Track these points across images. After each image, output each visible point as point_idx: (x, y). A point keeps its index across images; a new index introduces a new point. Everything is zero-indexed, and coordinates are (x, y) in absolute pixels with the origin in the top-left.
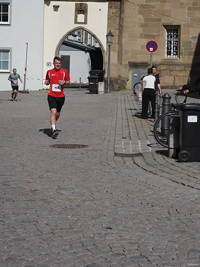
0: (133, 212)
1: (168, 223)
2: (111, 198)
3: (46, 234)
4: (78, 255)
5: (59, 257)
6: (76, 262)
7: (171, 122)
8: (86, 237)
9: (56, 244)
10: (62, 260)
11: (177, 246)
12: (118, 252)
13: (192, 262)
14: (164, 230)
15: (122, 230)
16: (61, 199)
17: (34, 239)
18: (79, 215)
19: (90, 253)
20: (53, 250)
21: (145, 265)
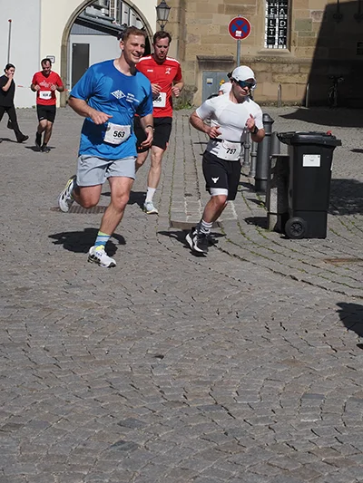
0: (203, 327)
1: (266, 346)
2: (162, 302)
3: (45, 368)
4: (103, 404)
5: (67, 408)
6: (100, 416)
7: (273, 165)
8: (118, 372)
9: (62, 384)
10: (73, 414)
11: (281, 388)
12: (175, 400)
13: (307, 416)
14: (258, 360)
15: (182, 360)
16: (72, 304)
17: (22, 376)
18: (104, 334)
19: (124, 401)
20: (57, 396)
21: (223, 422)
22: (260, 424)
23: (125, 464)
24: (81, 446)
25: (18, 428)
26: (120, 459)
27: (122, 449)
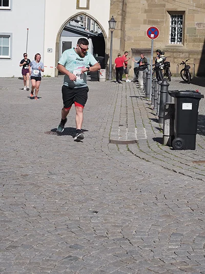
0: (121, 197)
1: (154, 208)
2: (100, 183)
3: (33, 217)
4: (62, 237)
5: (43, 238)
6: (60, 243)
8: (72, 220)
9: (41, 226)
10: (46, 241)
11: (160, 230)
12: (102, 234)
13: (172, 244)
14: (149, 215)
15: (107, 214)
16: (51, 184)
17: (20, 221)
18: (67, 199)
19: (73, 235)
20: (38, 232)
21: (126, 247)
22: (146, 249)
23: (71, 268)
24: (48, 258)
25: (16, 248)
26: (68, 265)
27: (70, 260)
